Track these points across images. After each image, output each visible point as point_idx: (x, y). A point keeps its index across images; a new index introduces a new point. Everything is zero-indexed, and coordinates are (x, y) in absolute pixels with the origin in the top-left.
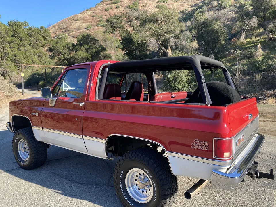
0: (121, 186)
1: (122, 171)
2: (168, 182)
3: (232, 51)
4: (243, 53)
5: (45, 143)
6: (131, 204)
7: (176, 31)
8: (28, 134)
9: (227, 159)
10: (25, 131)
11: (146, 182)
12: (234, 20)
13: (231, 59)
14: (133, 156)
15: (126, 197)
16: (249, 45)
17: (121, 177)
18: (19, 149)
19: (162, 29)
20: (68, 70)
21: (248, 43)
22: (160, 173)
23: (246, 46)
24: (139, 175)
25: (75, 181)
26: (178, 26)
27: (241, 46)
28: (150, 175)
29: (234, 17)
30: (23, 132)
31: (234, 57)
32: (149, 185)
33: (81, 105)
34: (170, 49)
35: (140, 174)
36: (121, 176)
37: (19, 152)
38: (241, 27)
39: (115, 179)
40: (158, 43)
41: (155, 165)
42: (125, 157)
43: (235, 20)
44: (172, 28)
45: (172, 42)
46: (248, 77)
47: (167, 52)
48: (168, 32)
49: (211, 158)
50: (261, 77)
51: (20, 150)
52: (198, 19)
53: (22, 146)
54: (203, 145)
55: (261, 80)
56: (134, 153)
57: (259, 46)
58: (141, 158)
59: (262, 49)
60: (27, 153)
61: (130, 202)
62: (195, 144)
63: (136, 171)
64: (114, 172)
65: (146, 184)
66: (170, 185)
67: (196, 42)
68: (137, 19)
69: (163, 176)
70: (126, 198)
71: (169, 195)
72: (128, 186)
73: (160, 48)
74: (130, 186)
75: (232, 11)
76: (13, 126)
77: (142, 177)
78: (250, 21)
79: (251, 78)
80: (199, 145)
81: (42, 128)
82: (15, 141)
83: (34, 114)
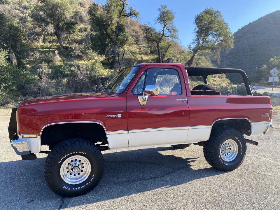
1: (220, 145)
3: (31, 53)
4: (41, 56)
13: (29, 61)
16: (44, 50)
21: (43, 47)
23: (41, 50)
27: (36, 49)
28: (239, 140)
29: (21, 17)
31: (33, 59)
46: (54, 81)
50: (67, 80)
55: (67, 83)
57: (56, 52)
59: (59, 55)
61: (226, 164)
75: (17, 9)
78: (46, 27)
79: (57, 81)
81: (128, 131)
82: (60, 161)
83: (113, 115)
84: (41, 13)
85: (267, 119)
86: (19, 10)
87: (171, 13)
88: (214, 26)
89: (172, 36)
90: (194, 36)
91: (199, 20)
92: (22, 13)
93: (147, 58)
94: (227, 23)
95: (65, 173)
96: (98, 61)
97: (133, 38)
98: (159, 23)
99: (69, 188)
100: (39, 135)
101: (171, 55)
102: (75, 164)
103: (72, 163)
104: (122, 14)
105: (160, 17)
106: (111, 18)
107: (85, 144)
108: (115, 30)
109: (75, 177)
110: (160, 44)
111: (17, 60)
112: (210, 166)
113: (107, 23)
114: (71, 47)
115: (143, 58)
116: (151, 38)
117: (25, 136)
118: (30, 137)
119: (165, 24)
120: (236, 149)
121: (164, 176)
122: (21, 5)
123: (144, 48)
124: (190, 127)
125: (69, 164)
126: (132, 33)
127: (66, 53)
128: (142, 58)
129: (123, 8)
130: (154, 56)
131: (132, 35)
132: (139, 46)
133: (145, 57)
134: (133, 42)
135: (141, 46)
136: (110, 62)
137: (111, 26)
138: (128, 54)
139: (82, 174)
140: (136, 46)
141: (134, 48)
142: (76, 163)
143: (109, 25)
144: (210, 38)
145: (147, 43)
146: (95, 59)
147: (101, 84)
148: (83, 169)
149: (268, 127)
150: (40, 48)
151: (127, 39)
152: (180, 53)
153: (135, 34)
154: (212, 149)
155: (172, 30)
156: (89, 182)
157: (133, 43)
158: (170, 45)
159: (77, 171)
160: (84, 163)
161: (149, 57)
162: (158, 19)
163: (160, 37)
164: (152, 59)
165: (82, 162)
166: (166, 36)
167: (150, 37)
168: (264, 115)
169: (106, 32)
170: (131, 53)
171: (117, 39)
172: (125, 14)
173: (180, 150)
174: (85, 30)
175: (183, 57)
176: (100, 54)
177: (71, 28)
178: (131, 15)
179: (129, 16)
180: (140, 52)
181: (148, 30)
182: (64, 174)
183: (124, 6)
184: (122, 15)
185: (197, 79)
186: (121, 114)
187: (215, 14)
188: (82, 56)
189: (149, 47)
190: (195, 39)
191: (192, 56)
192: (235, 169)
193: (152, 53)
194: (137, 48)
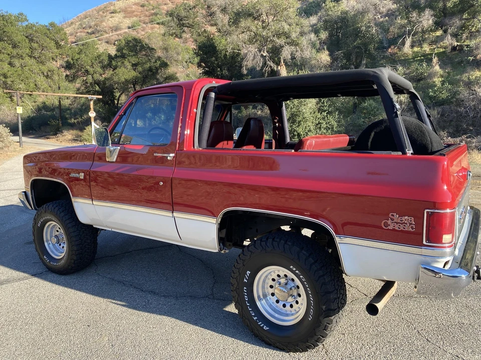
0: (245, 297)
1: (248, 272)
2: (334, 289)
4: (408, 72)
5: (94, 226)
6: (265, 327)
7: (293, 33)
8: (63, 211)
9: (447, 245)
10: (57, 206)
11: (291, 289)
12: (391, 14)
14: (268, 244)
15: (255, 316)
17: (246, 281)
18: (45, 239)
19: (269, 30)
20: (139, 97)
21: (416, 55)
22: (321, 273)
24: (276, 278)
25: (153, 292)
26: (297, 25)
27: (403, 60)
28: (301, 277)
29: (392, 11)
30: (54, 208)
32: (295, 294)
33: (169, 158)
34: (284, 65)
35: (279, 276)
36: (246, 279)
37: (46, 244)
38: (403, 26)
39: (235, 286)
40: (262, 55)
41: (311, 260)
42: (255, 247)
43: (393, 15)
44: (286, 27)
45: (286, 53)
47: (279, 70)
48: (280, 34)
49: (420, 244)
50: (438, 113)
51: (47, 241)
52: (330, 13)
53: (51, 233)
54: (404, 223)
55: (439, 119)
56: (270, 240)
57: (435, 60)
58: (284, 247)
59: (439, 65)
60: (60, 245)
61: (263, 325)
62: (389, 222)
63: (273, 270)
64: (233, 274)
65: (291, 292)
66: (337, 293)
67: (327, 52)
68: (224, 10)
69: (325, 277)
70: (255, 318)
71: (335, 309)
72: (259, 297)
73: (265, 64)
74: (262, 297)
76: (32, 197)
77: (283, 281)
78: (420, 18)
80: (397, 223)
81: (92, 201)
82: (39, 224)
83: (76, 175)
99: (49, 260)
114: (468, 46)
156: (63, 261)
186: (83, 174)
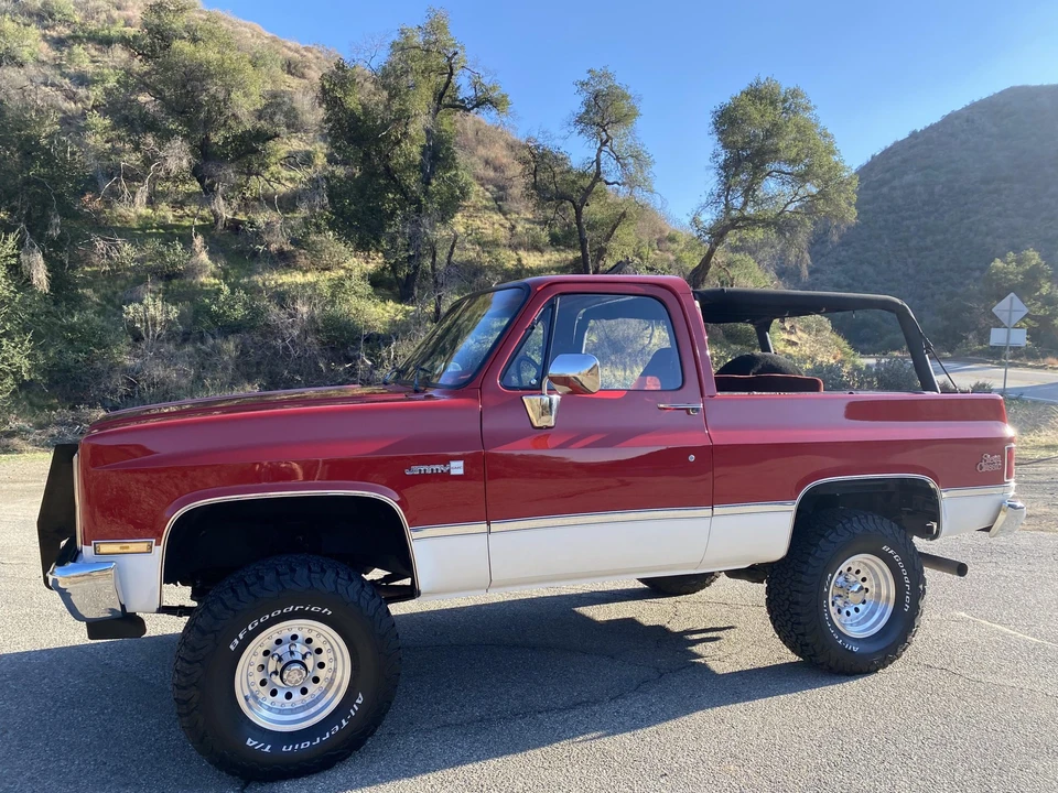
0: (826, 615)
1: (830, 574)
3: (101, 244)
6: (854, 647)
13: (95, 275)
17: (826, 590)
21: (146, 224)
27: (121, 229)
28: (895, 556)
33: (691, 411)
36: (826, 587)
46: (189, 349)
50: (236, 347)
54: (994, 463)
55: (238, 357)
57: (198, 241)
59: (207, 252)
61: (851, 646)
70: (840, 642)
78: (161, 150)
79: (198, 351)
80: (989, 464)
81: (489, 524)
82: (236, 641)
83: (435, 467)
84: (144, 98)
85: (996, 479)
86: (59, 87)
87: (624, 97)
88: (782, 145)
89: (631, 182)
90: (710, 182)
91: (727, 121)
92: (72, 97)
93: (537, 262)
94: (829, 131)
95: (254, 688)
96: (356, 272)
97: (487, 190)
98: (580, 133)
99: (269, 747)
100: (158, 544)
101: (628, 251)
102: (292, 653)
103: (281, 650)
104: (444, 100)
105: (583, 110)
106: (403, 117)
107: (330, 575)
108: (419, 158)
109: (288, 704)
110: (585, 210)
111: (48, 270)
112: (794, 658)
113: (388, 136)
114: (252, 223)
115: (524, 262)
116: (553, 187)
117: (105, 548)
118: (125, 551)
119: (605, 137)
120: (888, 589)
121: (621, 695)
122: (67, 71)
123: (527, 226)
124: (717, 510)
125: (266, 653)
126: (481, 170)
127: (236, 246)
128: (519, 260)
129: (449, 82)
130: (564, 255)
131: (482, 179)
132: (508, 216)
133: (532, 258)
134: (484, 202)
135: (514, 216)
136: (401, 275)
137: (406, 144)
138: (468, 246)
139: (317, 693)
140: (497, 217)
141: (491, 225)
142: (293, 648)
143: (398, 142)
144: (770, 186)
145: (538, 206)
146: (344, 268)
147: (369, 359)
148: (321, 673)
149: (999, 509)
150: (135, 226)
151: (465, 194)
152: (659, 241)
153: (491, 174)
154: (798, 591)
155: (631, 160)
156: (343, 721)
157: (486, 208)
158: (624, 215)
159: (298, 677)
160: (325, 648)
161: (547, 256)
162: (580, 120)
163: (586, 183)
164: (557, 265)
165: (317, 643)
166: (608, 183)
167: (551, 183)
168: (983, 464)
169: (388, 169)
170: (479, 244)
171: (426, 193)
172: (458, 103)
173: (678, 598)
174: (307, 159)
175: (672, 258)
176: (362, 246)
177: (255, 151)
178: (477, 106)
179: (472, 108)
180: (515, 241)
181: (540, 161)
182: (247, 693)
183: (451, 74)
184: (446, 106)
185: (727, 336)
186: (461, 463)
187: (785, 101)
188: (295, 257)
189: (545, 222)
190: (715, 193)
191: (704, 252)
192: (885, 667)
193: (556, 242)
194: (501, 225)
